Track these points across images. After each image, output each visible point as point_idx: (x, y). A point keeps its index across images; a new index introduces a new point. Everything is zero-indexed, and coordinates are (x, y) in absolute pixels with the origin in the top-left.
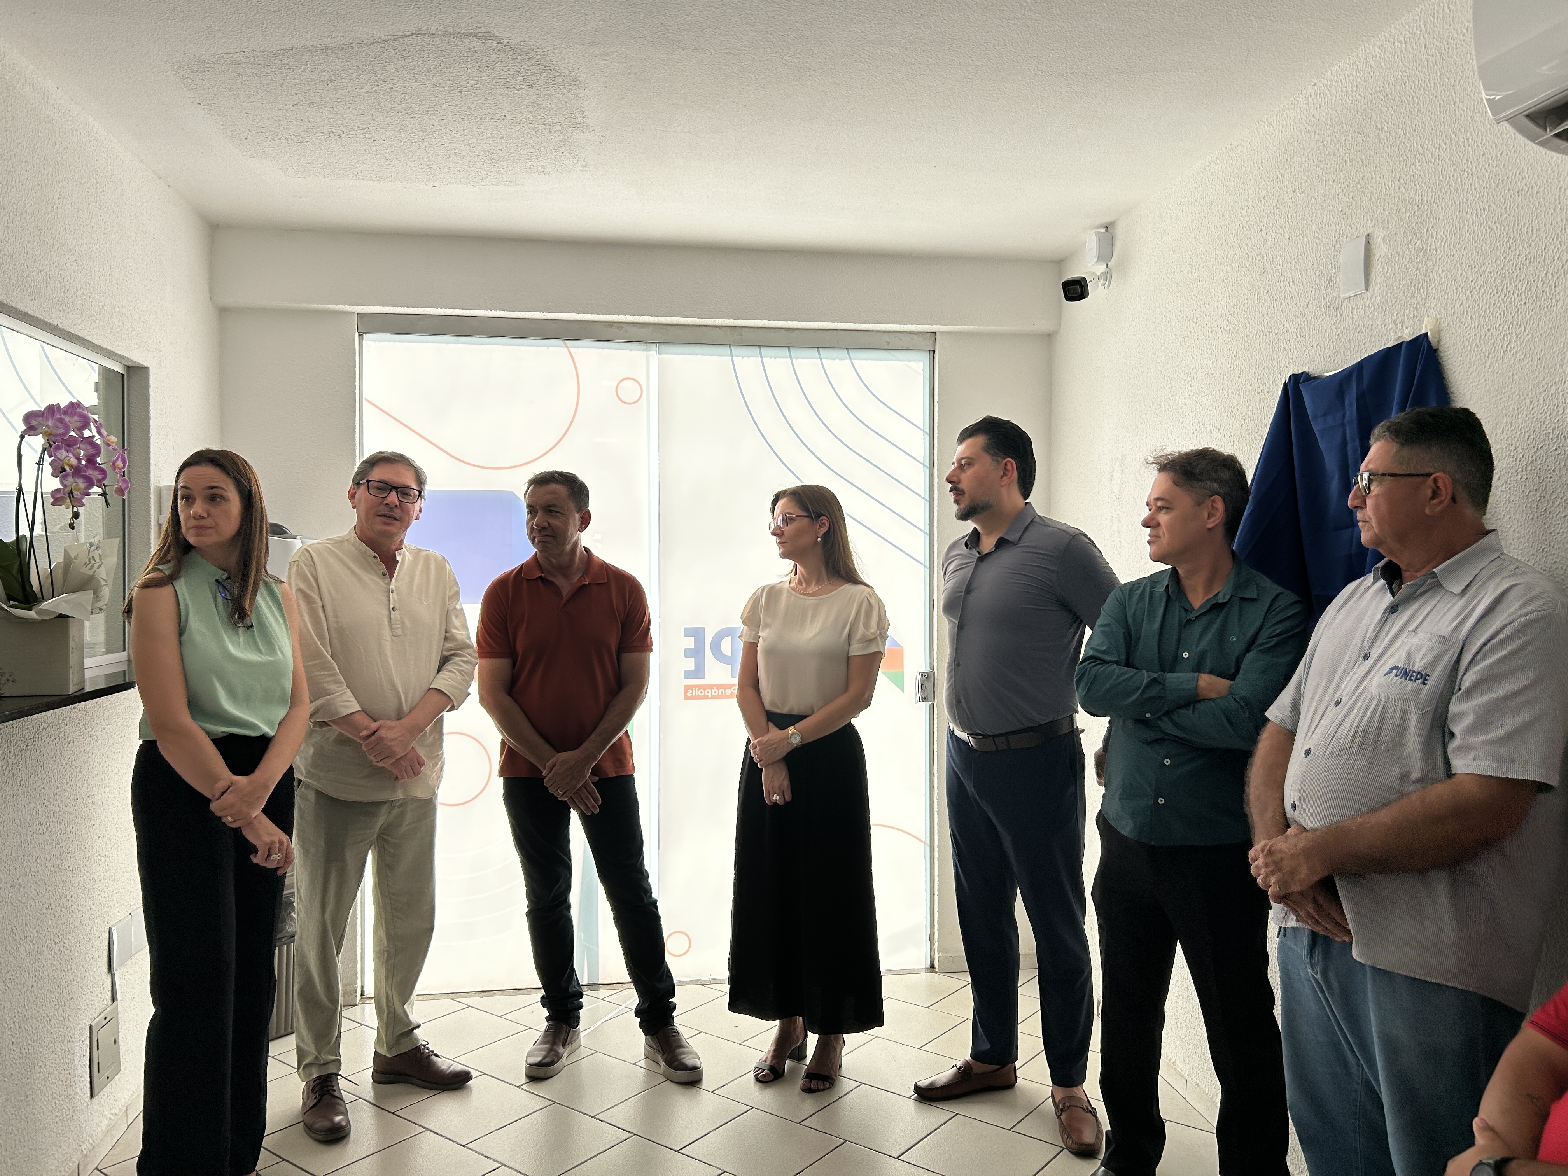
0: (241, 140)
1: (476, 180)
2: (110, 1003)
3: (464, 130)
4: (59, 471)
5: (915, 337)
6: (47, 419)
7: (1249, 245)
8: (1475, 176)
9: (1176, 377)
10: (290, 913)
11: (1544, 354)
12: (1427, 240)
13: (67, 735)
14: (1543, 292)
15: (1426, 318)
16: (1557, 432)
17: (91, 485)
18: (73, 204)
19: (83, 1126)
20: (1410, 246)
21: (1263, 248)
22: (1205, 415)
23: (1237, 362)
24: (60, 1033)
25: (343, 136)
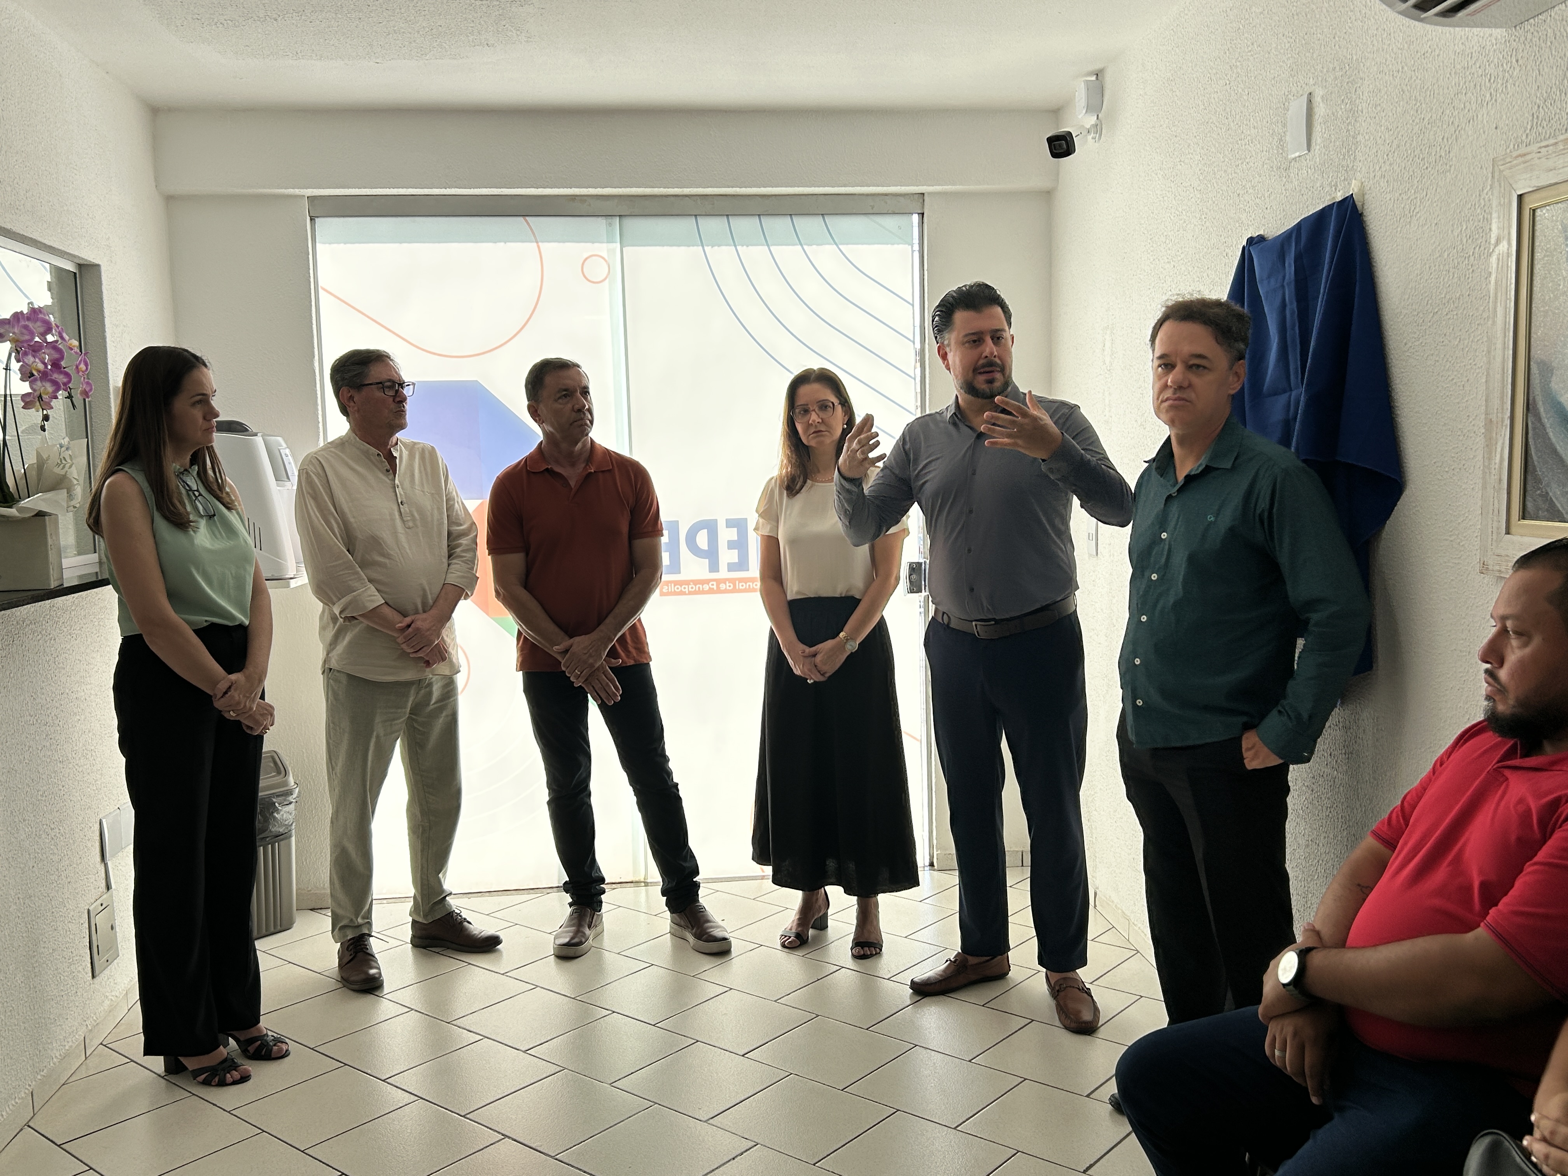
0: (177, 27)
1: (419, 55)
2: (105, 891)
3: (400, 9)
4: (27, 375)
5: (902, 199)
6: (13, 327)
7: (1216, 99)
8: (1392, 35)
9: (1157, 240)
10: (273, 813)
11: (1440, 220)
12: (1355, 101)
13: (48, 632)
14: (1440, 156)
15: (1353, 181)
16: (1448, 297)
17: (58, 390)
18: (16, 104)
19: (87, 1002)
20: (1343, 107)
21: (1228, 103)
22: (1181, 280)
23: (1208, 224)
24: (61, 913)
25: (279, 19)
